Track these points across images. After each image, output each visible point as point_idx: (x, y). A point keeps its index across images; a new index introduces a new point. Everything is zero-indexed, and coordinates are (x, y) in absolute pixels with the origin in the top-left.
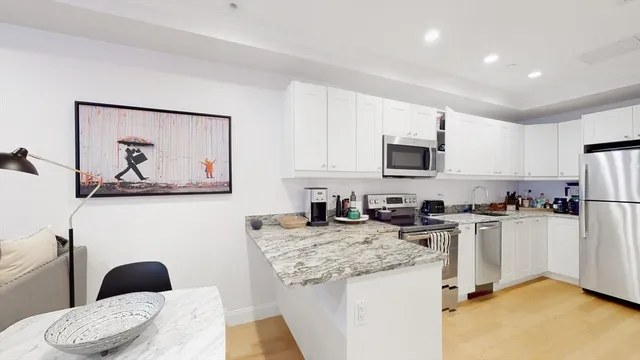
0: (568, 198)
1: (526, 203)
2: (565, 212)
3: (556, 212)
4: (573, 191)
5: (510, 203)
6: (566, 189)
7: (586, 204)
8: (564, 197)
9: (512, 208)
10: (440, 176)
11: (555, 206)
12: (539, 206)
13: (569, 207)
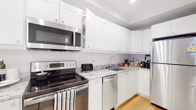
0: (146, 61)
1: (132, 63)
2: (145, 67)
3: (142, 67)
4: (148, 58)
5: (125, 63)
6: (145, 57)
7: (153, 64)
8: (145, 61)
9: (126, 65)
10: (84, 50)
11: (141, 65)
12: (136, 64)
13: (146, 65)
